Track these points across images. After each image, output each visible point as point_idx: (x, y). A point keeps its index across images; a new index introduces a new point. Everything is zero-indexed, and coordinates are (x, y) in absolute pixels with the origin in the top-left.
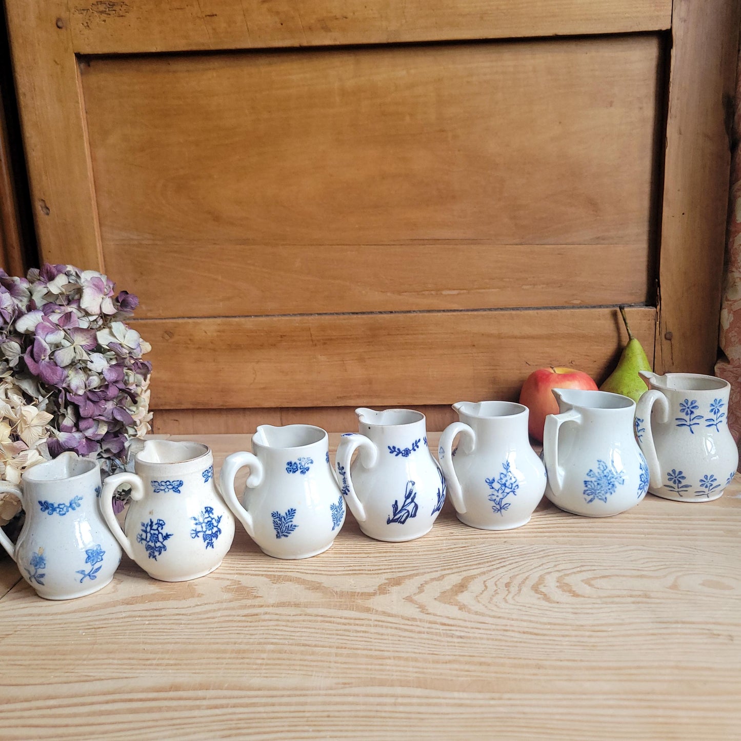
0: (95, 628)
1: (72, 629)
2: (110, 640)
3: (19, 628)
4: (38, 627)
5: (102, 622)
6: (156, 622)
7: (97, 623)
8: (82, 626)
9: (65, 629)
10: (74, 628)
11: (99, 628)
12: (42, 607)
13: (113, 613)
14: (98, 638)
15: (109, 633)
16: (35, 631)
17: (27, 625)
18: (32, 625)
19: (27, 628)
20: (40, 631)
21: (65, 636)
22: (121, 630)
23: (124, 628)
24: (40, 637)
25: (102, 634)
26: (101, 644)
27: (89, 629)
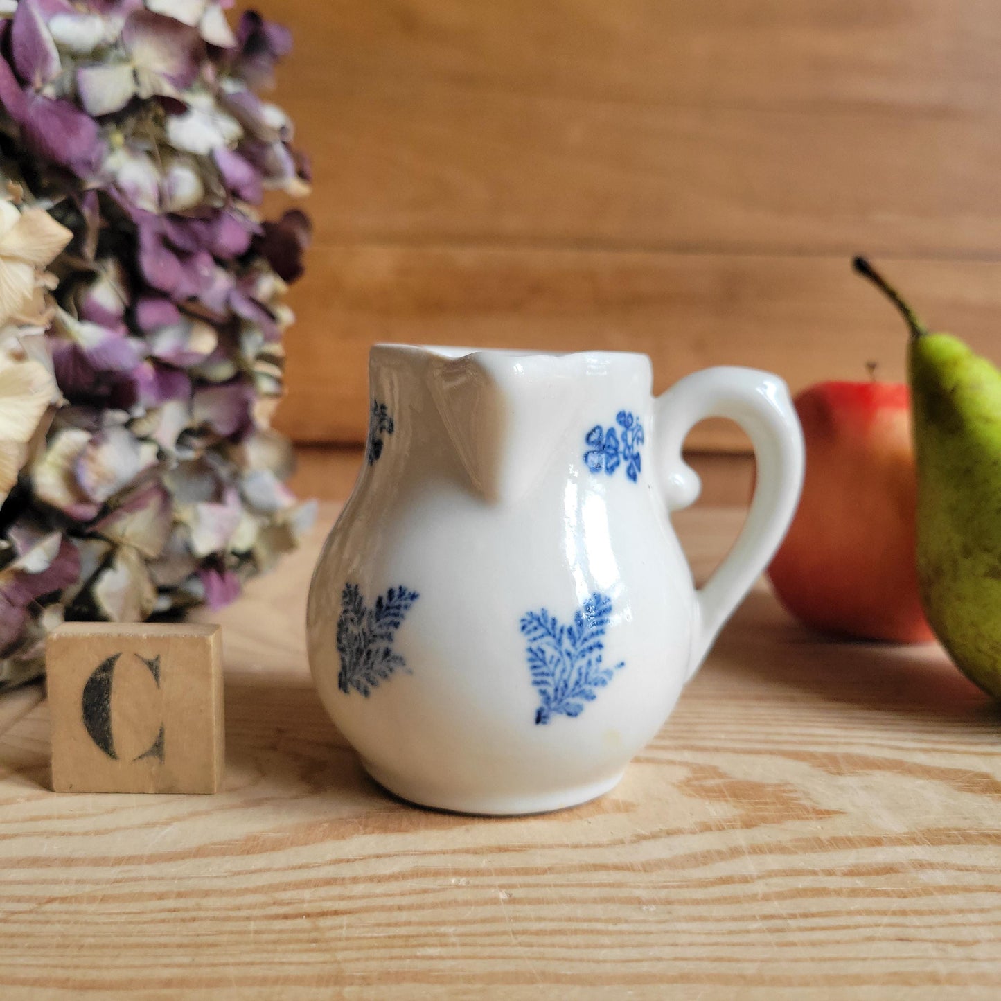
0: (308, 915)
1: (214, 919)
2: (394, 966)
4: (73, 907)
5: (323, 891)
6: (534, 893)
7: (307, 894)
8: (252, 907)
9: (188, 915)
10: (224, 914)
11: (323, 914)
12: (70, 834)
13: (348, 861)
14: (340, 956)
15: (376, 935)
16: (67, 922)
17: (29, 899)
18: (51, 900)
19: (31, 912)
20: (87, 923)
21: (200, 946)
22: (420, 924)
23: (427, 914)
24: (92, 947)
25: (348, 939)
26: (366, 981)
27: (286, 917)
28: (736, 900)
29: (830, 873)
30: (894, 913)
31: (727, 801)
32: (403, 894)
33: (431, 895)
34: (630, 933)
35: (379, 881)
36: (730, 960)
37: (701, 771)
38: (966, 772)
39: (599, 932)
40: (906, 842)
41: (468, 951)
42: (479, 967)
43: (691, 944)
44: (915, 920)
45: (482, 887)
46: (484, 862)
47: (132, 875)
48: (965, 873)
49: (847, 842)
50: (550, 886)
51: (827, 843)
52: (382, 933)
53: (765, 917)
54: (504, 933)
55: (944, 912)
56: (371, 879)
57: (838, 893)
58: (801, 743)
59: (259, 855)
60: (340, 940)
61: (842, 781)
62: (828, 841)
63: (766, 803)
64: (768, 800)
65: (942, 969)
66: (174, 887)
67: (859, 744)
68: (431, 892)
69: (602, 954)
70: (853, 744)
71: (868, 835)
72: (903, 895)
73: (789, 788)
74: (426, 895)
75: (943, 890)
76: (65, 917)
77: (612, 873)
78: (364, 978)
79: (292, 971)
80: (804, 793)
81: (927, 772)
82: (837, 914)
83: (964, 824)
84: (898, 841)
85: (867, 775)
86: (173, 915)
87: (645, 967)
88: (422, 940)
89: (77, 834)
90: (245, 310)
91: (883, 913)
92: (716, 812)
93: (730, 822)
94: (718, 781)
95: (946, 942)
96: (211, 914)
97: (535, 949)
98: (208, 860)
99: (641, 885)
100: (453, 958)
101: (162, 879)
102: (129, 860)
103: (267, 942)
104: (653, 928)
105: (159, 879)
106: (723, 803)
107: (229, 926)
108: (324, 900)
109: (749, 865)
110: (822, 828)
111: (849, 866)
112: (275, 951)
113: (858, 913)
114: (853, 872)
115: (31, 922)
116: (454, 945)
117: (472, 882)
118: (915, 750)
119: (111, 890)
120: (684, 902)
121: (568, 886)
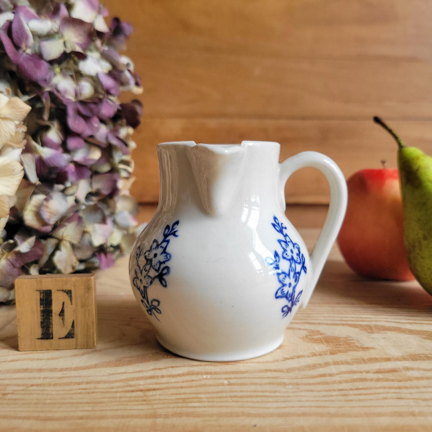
0: (141, 391)
1: (102, 392)
2: (179, 410)
3: (9, 389)
4: (41, 388)
5: (149, 381)
6: (240, 381)
7: (142, 382)
8: (118, 387)
9: (91, 391)
10: (106, 390)
11: (149, 390)
12: (41, 359)
13: (160, 369)
14: (155, 406)
15: (171, 398)
16: (38, 394)
17: (23, 385)
18: (32, 385)
19: (23, 390)
20: (47, 394)
21: (95, 403)
22: (190, 394)
23: (193, 390)
24: (49, 404)
25: (159, 400)
26: (166, 416)
27: (133, 391)
28: (327, 383)
29: (368, 372)
30: (396, 388)
31: (323, 344)
32: (183, 382)
33: (195, 382)
34: (281, 397)
35: (173, 377)
36: (324, 407)
37: (312, 332)
38: (428, 332)
39: (267, 396)
40: (402, 360)
41: (210, 404)
42: (215, 410)
43: (307, 401)
44: (405, 391)
45: (218, 379)
46: (218, 369)
47: (67, 375)
48: (427, 372)
49: (375, 360)
50: (246, 378)
51: (367, 360)
52: (173, 397)
53: (340, 390)
54: (226, 397)
55: (417, 387)
56: (169, 376)
57: (372, 380)
58: (356, 321)
59: (122, 367)
60: (156, 400)
61: (374, 336)
62: (367, 359)
63: (341, 345)
64: (341, 344)
65: (416, 410)
66: (85, 380)
67: (382, 321)
68: (195, 381)
69: (269, 405)
70: (379, 321)
71: (385, 357)
72: (400, 381)
73: (351, 338)
74: (193, 382)
75: (417, 379)
76: (38, 392)
77: (273, 373)
78: (165, 415)
79: (135, 413)
80: (357, 341)
81: (411, 332)
82: (371, 388)
83: (426, 352)
84: (397, 359)
85: (385, 333)
86: (84, 391)
87: (287, 410)
88: (191, 400)
89: (44, 359)
90: (114, 142)
91: (391, 388)
92: (319, 348)
93: (325, 352)
94: (320, 336)
95: (418, 399)
96: (100, 390)
97: (239, 403)
98: (99, 369)
99: (286, 377)
100: (205, 407)
101: (80, 377)
102: (67, 369)
103: (125, 401)
104: (291, 394)
105: (78, 377)
106: (322, 345)
107: (108, 395)
108: (149, 384)
109: (333, 369)
110: (365, 354)
111: (376, 369)
112: (128, 405)
113: (380, 388)
114: (377, 372)
115: (24, 394)
116: (204, 402)
117: (212, 377)
118: (405, 323)
119: (57, 381)
120: (305, 384)
121: (254, 378)
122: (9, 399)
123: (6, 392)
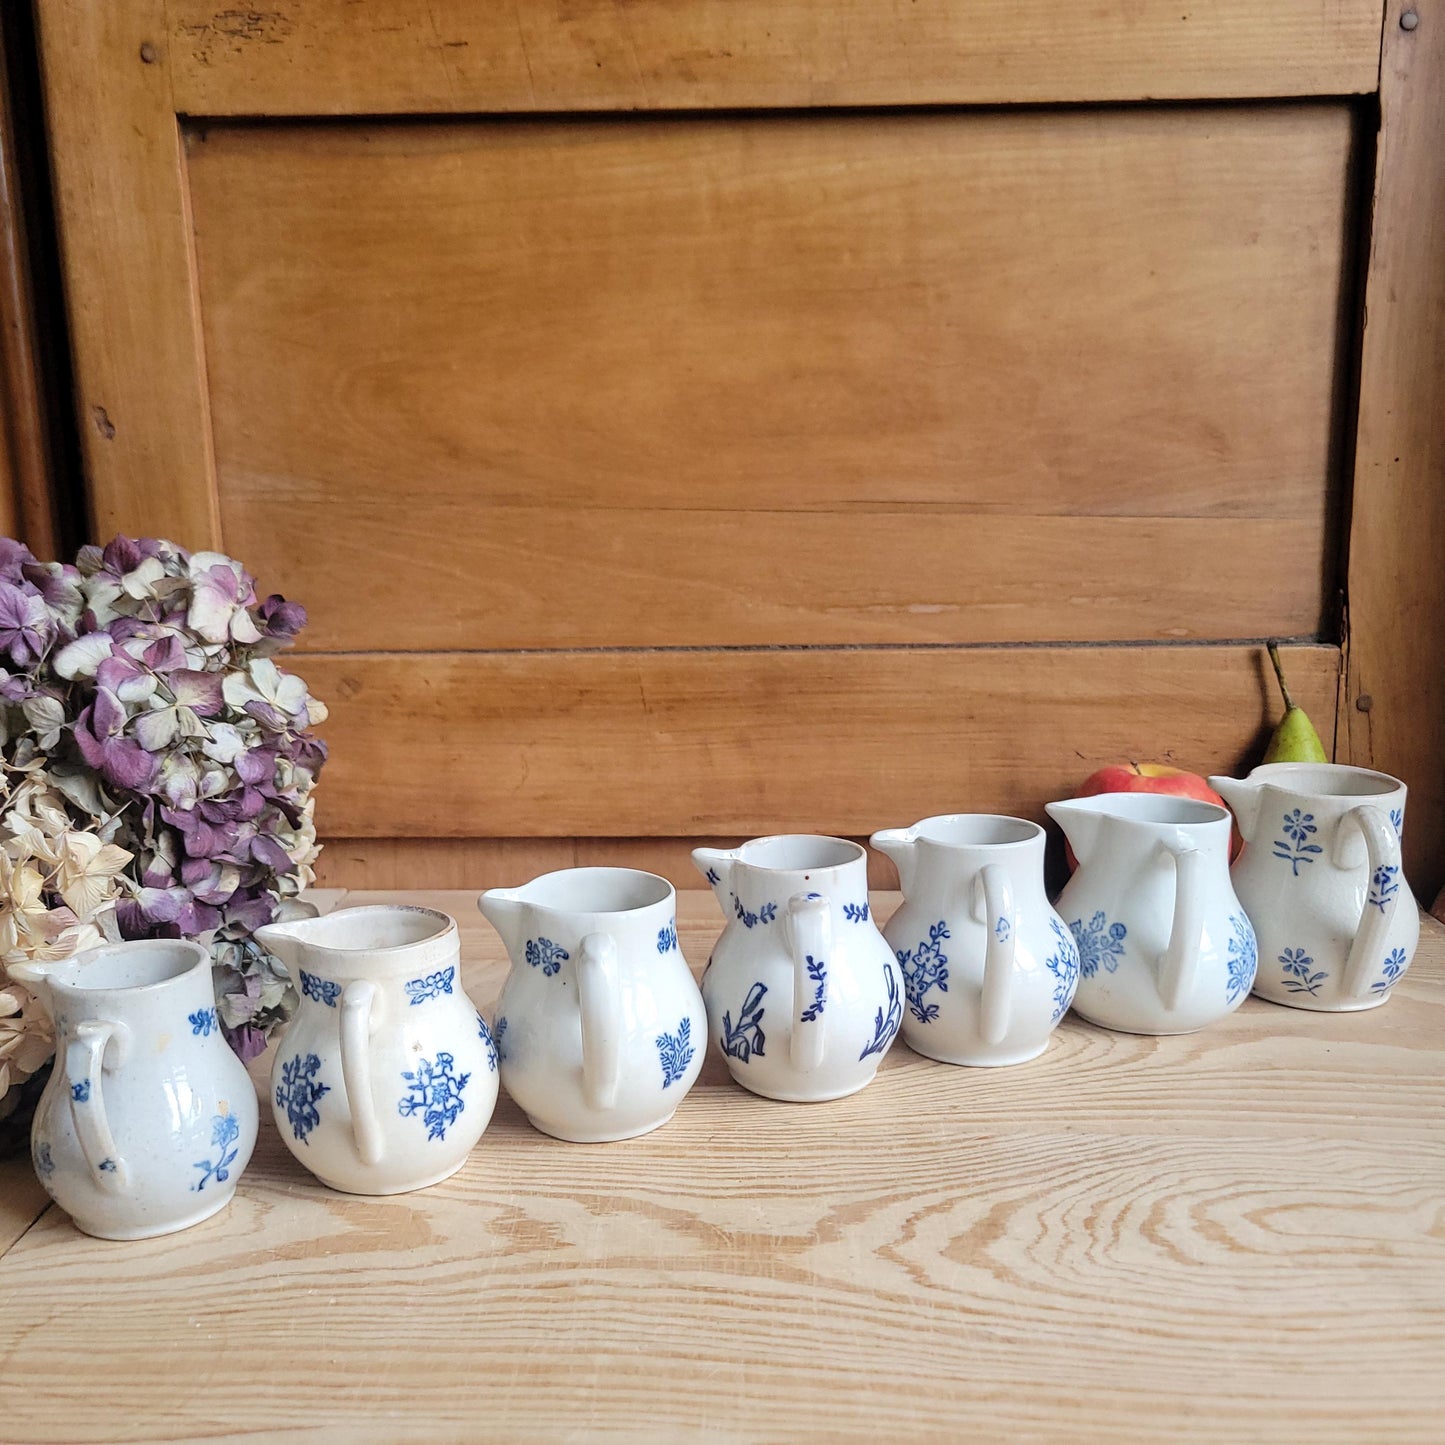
0: (221, 1313)
1: (171, 1315)
3: (57, 1311)
4: (98, 1308)
5: (234, 1299)
6: (350, 1299)
7: (225, 1300)
8: (193, 1308)
9: (155, 1313)
10: (177, 1312)
11: (230, 1312)
12: (103, 1262)
13: (257, 1279)
14: (229, 1335)
16: (92, 1317)
17: (75, 1304)
18: (86, 1305)
19: (74, 1312)
21: (159, 1330)
23: (285, 1312)
24: (103, 1331)
26: (237, 1349)
27: (209, 1314)
37: (510, 1212)
40: (593, 1266)
42: (297, 1341)
45: (325, 1295)
46: (334, 1279)
47: (134, 1289)
50: (362, 1295)
52: (255, 1323)
54: (321, 1323)
56: (265, 1290)
60: (234, 1326)
63: (532, 1238)
64: (534, 1235)
66: (154, 1296)
68: (294, 1299)
73: (556, 1225)
85: (616, 1215)
88: (274, 1327)
92: (495, 1244)
93: (498, 1251)
94: (515, 1220)
96: (169, 1312)
97: (332, 1332)
100: (287, 1336)
101: (149, 1291)
103: (197, 1328)
104: (403, 1320)
107: (177, 1319)
115: (73, 1317)
116: (291, 1329)
117: (320, 1292)
119: (118, 1298)
120: (431, 1305)
121: (372, 1294)
122: (56, 1325)
123: (53, 1314)
